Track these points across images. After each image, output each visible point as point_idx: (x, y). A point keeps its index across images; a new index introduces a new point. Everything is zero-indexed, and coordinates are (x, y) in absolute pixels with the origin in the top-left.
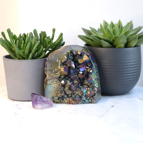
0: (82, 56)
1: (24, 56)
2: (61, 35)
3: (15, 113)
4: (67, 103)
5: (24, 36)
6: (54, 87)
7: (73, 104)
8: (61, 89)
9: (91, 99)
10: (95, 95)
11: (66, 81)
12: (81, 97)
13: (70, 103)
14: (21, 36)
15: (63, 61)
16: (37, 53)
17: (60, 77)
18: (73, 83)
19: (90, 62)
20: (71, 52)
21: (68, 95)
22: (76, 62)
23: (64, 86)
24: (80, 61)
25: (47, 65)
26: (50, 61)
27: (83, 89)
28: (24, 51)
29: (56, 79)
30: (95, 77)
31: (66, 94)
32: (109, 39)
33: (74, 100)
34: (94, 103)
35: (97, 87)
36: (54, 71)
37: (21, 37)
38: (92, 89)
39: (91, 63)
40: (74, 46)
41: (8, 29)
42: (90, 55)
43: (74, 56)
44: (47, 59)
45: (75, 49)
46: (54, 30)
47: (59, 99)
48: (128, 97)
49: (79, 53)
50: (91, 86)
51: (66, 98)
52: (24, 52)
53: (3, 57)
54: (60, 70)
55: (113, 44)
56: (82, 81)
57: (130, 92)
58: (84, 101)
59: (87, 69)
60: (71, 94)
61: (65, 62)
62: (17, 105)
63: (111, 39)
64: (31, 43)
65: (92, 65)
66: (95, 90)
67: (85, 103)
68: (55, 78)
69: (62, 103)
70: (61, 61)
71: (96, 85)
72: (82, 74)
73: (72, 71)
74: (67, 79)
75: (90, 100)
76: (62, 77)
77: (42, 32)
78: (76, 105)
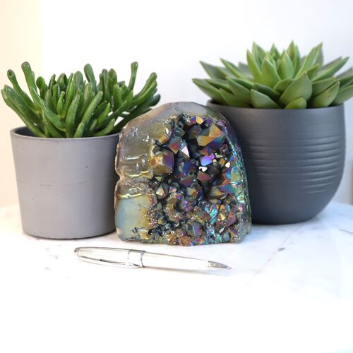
0: (206, 128)
1: (64, 130)
2: (153, 78)
3: (47, 268)
4: (171, 243)
5: (62, 80)
6: (140, 205)
7: (184, 244)
8: (155, 209)
9: (228, 233)
10: (237, 222)
11: (169, 189)
12: (203, 228)
13: (177, 244)
14: (56, 80)
15: (161, 141)
16: (95, 122)
17: (154, 179)
18: (185, 195)
19: (226, 142)
20: (181, 118)
21: (172, 224)
22: (191, 143)
23: (163, 201)
24: (202, 141)
25: (122, 150)
26: (128, 140)
27: (209, 208)
28: (63, 117)
29: (142, 185)
30: (238, 178)
31: (168, 222)
32: (269, 88)
33: (186, 234)
34: (234, 242)
35: (243, 204)
36: (138, 165)
37: (55, 83)
38: (231, 208)
39: (229, 145)
40: (185, 104)
41: (23, 64)
42: (226, 125)
43: (187, 128)
44: (121, 136)
45: (189, 112)
46: (134, 67)
47: (149, 233)
48: (315, 228)
49: (200, 121)
50: (228, 202)
51: (168, 230)
52: (63, 120)
53: (11, 131)
54: (153, 162)
55: (278, 100)
56: (206, 189)
57: (319, 216)
58: (212, 236)
59: (218, 160)
60: (180, 221)
61: (167, 142)
62: (47, 249)
63: (275, 87)
64: (82, 98)
65: (231, 150)
66: (239, 211)
67: (214, 243)
68: (140, 182)
69: (158, 243)
70: (157, 141)
71: (241, 198)
72: (206, 172)
73: (183, 164)
74: (170, 185)
75: (226, 236)
76: (159, 179)
77: (104, 71)
78: (192, 247)
